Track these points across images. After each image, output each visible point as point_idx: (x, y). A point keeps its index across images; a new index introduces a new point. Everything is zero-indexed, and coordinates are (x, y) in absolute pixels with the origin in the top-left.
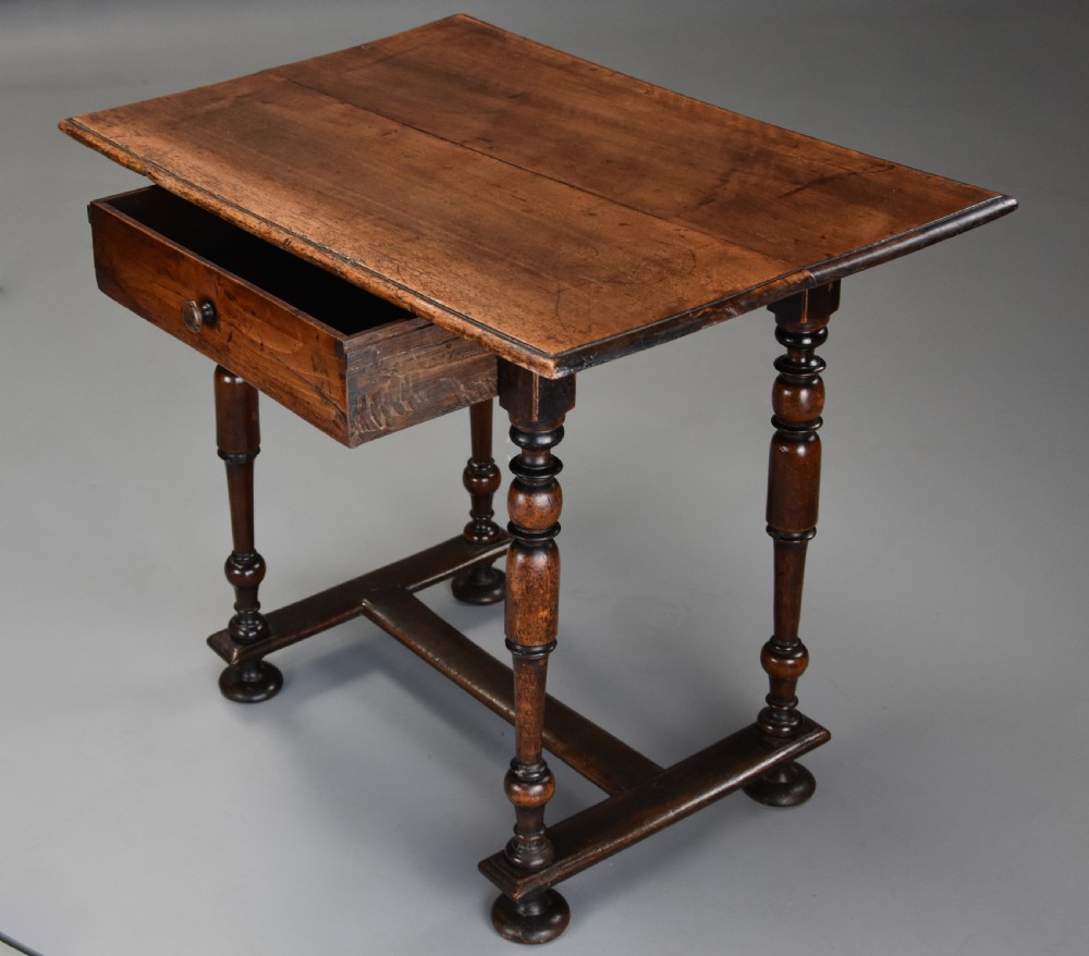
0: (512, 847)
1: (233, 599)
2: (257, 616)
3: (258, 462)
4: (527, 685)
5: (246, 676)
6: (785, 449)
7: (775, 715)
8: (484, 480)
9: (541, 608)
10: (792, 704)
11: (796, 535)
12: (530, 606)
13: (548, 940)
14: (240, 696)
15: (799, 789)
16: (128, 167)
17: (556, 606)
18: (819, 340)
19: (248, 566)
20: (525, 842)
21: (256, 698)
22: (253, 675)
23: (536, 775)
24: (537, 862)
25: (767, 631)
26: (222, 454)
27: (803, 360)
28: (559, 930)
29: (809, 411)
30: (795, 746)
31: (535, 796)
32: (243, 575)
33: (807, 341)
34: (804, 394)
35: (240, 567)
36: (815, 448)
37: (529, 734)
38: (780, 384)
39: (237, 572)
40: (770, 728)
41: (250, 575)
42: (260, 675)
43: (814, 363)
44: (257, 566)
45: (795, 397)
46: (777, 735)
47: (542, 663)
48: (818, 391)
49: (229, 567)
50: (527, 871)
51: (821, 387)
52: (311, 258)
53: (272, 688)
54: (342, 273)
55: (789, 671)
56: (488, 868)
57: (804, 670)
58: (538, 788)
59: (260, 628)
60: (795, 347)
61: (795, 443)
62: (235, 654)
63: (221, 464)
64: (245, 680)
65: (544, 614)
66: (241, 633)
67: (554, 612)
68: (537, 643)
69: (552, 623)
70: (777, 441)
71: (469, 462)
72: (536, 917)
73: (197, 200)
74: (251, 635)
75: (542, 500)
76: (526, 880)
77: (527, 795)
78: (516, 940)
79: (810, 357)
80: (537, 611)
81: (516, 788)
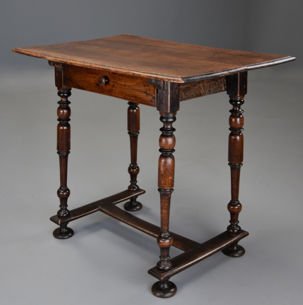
0: (159, 264)
1: (59, 204)
2: (66, 209)
3: (69, 155)
4: (165, 204)
5: (62, 230)
6: (233, 137)
7: (233, 226)
8: (135, 170)
9: (170, 176)
10: (237, 223)
11: (237, 165)
12: (167, 175)
13: (171, 296)
14: (60, 237)
15: (240, 252)
16: (36, 57)
17: (174, 176)
18: (242, 103)
19: (65, 191)
20: (164, 261)
21: (65, 237)
22: (64, 230)
23: (167, 236)
24: (167, 268)
25: (229, 199)
26: (58, 153)
27: (238, 109)
28: (174, 293)
29: (240, 124)
30: (239, 236)
31: (167, 243)
32: (63, 194)
33: (239, 103)
34: (238, 120)
35: (62, 192)
36: (242, 137)
37: (165, 221)
38: (232, 117)
39: (61, 193)
40: (231, 231)
41: (65, 194)
42: (67, 230)
43: (240, 110)
44: (67, 191)
45: (236, 121)
46: (233, 233)
47: (169, 196)
48: (242, 119)
49: (59, 192)
50: (164, 271)
51: (243, 118)
52: (99, 68)
53: (70, 234)
54: (109, 70)
55: (237, 210)
56: (151, 272)
57: (241, 210)
58: (168, 241)
59: (67, 213)
60: (235, 105)
61: (237, 135)
62: (59, 221)
63: (58, 156)
64: (62, 232)
65: (171, 178)
66: (62, 215)
67: (173, 178)
68: (169, 188)
69: (173, 181)
70: (231, 135)
71: (130, 165)
72: (167, 288)
73: (60, 61)
74: (65, 215)
75: (170, 140)
76: (164, 274)
77: (164, 243)
78: (161, 297)
79: (239, 108)
80: (169, 177)
81: (161, 241)
